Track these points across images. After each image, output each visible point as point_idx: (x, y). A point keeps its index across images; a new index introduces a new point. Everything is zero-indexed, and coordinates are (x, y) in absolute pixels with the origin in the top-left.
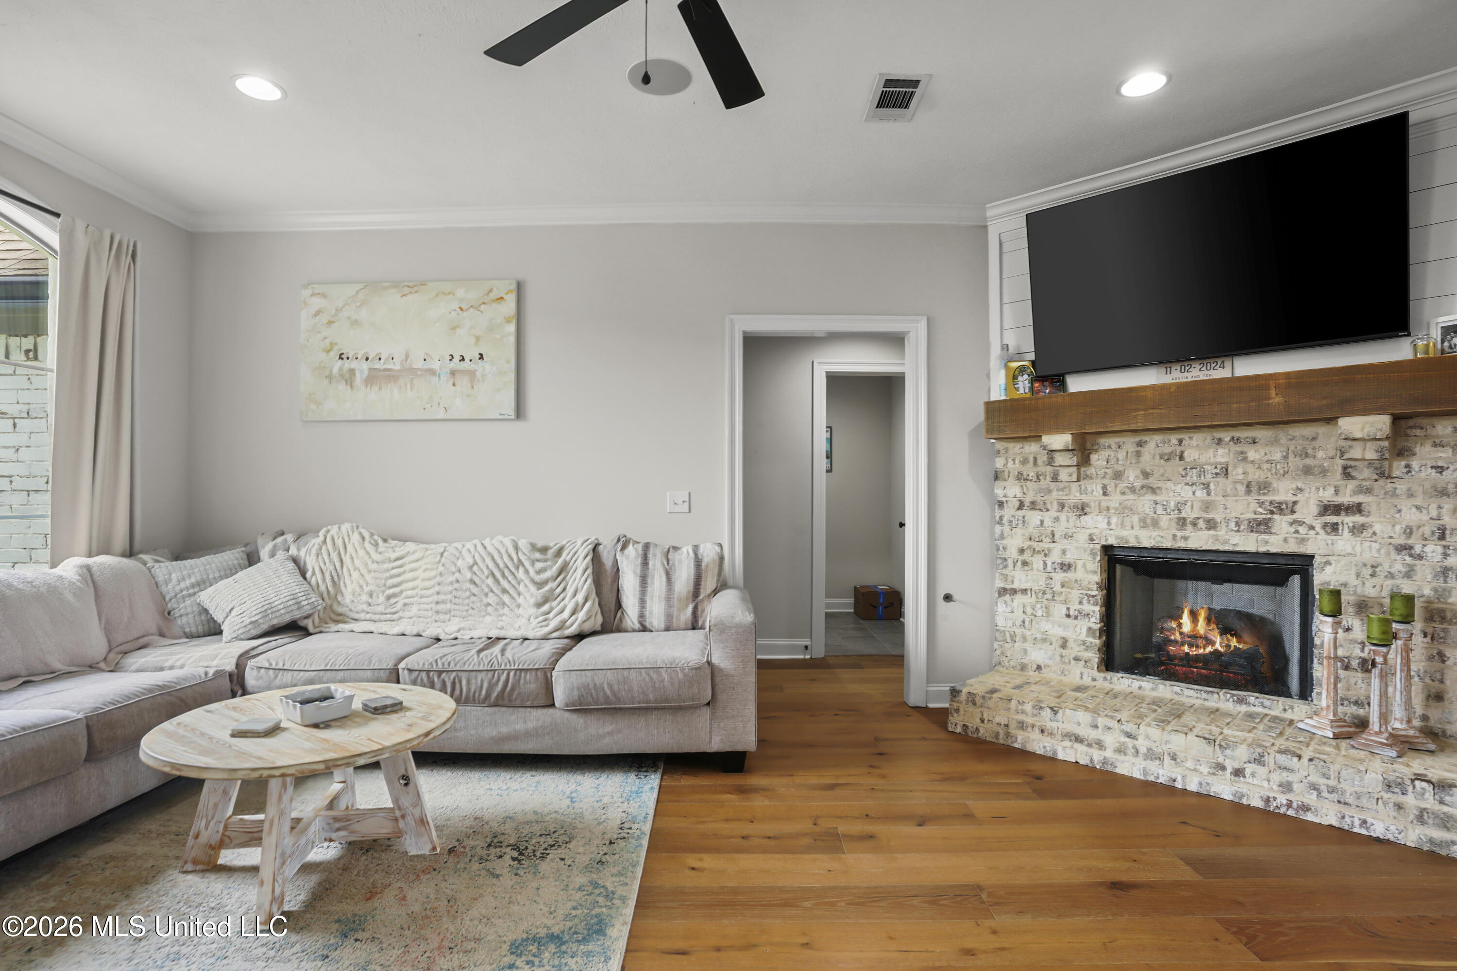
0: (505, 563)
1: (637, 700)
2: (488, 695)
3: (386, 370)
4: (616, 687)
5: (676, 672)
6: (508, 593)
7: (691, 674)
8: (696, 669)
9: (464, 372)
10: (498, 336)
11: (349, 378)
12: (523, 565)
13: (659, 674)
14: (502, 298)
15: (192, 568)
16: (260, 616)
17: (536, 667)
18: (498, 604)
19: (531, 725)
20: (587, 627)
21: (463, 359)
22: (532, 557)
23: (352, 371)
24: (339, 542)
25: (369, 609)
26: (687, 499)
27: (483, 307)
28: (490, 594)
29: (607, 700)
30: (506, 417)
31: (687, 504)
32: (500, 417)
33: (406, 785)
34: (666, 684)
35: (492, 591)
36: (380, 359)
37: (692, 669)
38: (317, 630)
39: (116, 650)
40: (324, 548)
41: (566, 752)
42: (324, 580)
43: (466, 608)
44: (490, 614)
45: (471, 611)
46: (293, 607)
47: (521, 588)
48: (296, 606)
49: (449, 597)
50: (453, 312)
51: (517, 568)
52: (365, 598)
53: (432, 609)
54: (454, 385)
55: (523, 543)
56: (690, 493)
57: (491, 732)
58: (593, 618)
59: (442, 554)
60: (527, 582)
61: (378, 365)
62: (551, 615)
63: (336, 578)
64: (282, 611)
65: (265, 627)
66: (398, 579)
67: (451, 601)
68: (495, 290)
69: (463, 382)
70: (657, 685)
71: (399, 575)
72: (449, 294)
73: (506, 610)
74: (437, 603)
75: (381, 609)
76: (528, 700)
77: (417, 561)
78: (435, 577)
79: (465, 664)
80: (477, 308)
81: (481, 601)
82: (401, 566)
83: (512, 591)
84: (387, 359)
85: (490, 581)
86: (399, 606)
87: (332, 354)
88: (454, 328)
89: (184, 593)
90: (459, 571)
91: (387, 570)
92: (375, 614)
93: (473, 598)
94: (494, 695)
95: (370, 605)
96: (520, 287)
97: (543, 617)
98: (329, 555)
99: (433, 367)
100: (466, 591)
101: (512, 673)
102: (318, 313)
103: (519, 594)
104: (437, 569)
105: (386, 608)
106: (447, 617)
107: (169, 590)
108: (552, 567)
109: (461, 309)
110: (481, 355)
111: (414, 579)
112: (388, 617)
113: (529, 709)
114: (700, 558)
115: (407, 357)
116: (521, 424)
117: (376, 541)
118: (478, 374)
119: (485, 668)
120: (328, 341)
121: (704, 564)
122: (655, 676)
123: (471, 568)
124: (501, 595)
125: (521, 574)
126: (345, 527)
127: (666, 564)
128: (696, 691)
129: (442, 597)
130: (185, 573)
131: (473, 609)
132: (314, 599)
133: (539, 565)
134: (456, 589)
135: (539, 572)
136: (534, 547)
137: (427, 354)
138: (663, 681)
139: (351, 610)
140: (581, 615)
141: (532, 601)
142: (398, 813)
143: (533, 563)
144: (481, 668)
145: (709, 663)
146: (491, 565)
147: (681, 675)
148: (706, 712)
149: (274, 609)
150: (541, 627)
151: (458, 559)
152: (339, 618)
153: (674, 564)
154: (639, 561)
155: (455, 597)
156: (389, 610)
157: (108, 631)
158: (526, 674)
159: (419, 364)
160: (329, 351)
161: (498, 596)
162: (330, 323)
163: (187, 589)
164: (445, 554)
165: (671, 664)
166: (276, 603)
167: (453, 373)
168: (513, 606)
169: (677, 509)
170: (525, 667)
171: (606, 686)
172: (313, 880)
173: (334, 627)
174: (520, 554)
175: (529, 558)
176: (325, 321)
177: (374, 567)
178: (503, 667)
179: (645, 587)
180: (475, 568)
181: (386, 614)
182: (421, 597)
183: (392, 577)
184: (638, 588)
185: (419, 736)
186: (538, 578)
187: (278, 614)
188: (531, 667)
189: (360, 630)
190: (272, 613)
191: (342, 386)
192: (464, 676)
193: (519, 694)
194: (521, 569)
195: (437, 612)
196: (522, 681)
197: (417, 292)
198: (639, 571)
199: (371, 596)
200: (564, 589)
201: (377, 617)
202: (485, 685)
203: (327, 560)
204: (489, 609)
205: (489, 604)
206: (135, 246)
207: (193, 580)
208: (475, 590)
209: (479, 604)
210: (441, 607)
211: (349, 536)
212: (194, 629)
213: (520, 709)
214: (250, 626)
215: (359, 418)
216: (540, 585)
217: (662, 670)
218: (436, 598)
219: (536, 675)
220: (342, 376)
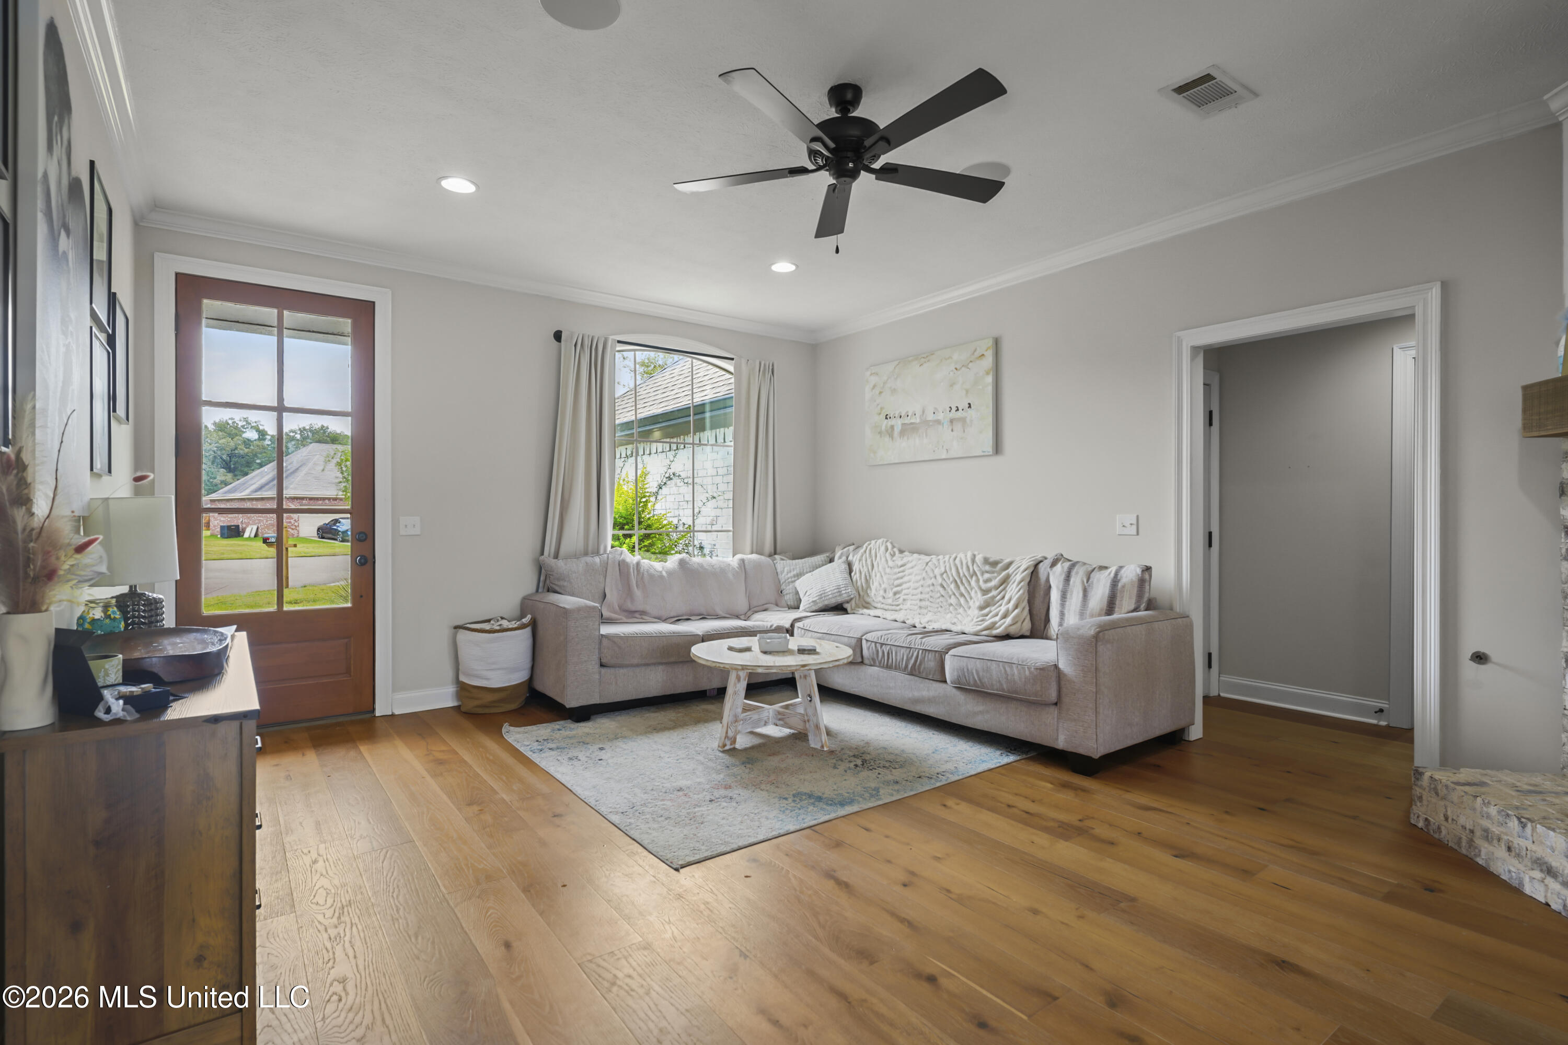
0: (964, 573)
1: (995, 687)
2: (906, 666)
3: (911, 424)
4: (981, 674)
5: (1024, 668)
6: (965, 597)
7: (1035, 673)
8: (1041, 669)
9: (959, 419)
10: (981, 387)
11: (890, 432)
12: (977, 575)
13: (1012, 668)
14: (983, 355)
15: (796, 565)
16: (817, 598)
17: (936, 649)
18: (957, 605)
19: (932, 694)
20: (1013, 630)
21: (958, 410)
22: (983, 569)
23: (892, 427)
24: (873, 552)
25: (883, 601)
26: (1134, 522)
27: (970, 364)
28: (953, 597)
29: (975, 684)
30: (986, 454)
31: (1134, 527)
32: (983, 454)
33: (810, 701)
34: (1016, 678)
35: (954, 594)
36: (908, 416)
37: (1037, 669)
38: (852, 612)
39: (753, 610)
40: (864, 556)
41: (954, 720)
42: (861, 578)
43: (937, 605)
44: (951, 612)
45: (940, 609)
46: (836, 594)
47: (973, 594)
48: (839, 594)
49: (927, 596)
50: (951, 373)
51: (972, 577)
52: (882, 592)
53: (917, 604)
54: (952, 430)
55: (979, 559)
56: (1138, 517)
57: (909, 694)
58: (1019, 623)
59: (927, 564)
60: (976, 588)
61: (907, 421)
62: (988, 618)
63: (868, 578)
64: (830, 596)
65: (820, 605)
66: (900, 581)
67: (928, 600)
68: (978, 349)
69: (958, 427)
70: (1009, 678)
71: (902, 578)
72: (949, 358)
73: (961, 610)
74: (921, 600)
75: (890, 601)
76: (930, 674)
77: (912, 568)
78: (920, 580)
79: (896, 641)
80: (966, 366)
81: (947, 601)
82: (903, 571)
83: (966, 595)
84: (912, 416)
85: (952, 586)
86: (901, 600)
87: (881, 416)
88: (951, 386)
89: (790, 580)
90: (935, 577)
91: (896, 574)
92: (887, 605)
93: (941, 599)
94: (910, 666)
95: (884, 598)
96: (997, 343)
97: (982, 618)
98: (866, 561)
99: (939, 418)
100: (937, 592)
101: (920, 652)
102: (874, 387)
103: (971, 598)
104: (922, 574)
105: (893, 601)
106: (925, 611)
107: (782, 577)
108: (996, 578)
109: (956, 369)
110: (969, 404)
111: (909, 581)
112: (894, 607)
113: (931, 682)
114: (1119, 578)
115: (923, 412)
116: (998, 459)
117: (894, 552)
118: (968, 420)
119: (906, 646)
120: (879, 407)
121: (1120, 585)
122: (1008, 669)
123: (942, 575)
124: (960, 598)
125: (973, 583)
126: (880, 541)
127: (1085, 581)
128: (1039, 689)
129: (923, 596)
130: (792, 568)
131: (941, 607)
132: (850, 590)
133: (987, 576)
134: (932, 591)
135: (986, 581)
136: (986, 561)
137: (936, 409)
138: (1013, 675)
139: (873, 601)
140: (1009, 620)
141: (977, 604)
142: (806, 718)
143: (982, 574)
144: (903, 645)
145: (1056, 666)
146: (954, 573)
147: (1027, 673)
148: (1054, 711)
149: (826, 594)
150: (977, 625)
151: (936, 567)
152: (867, 605)
153: (1092, 583)
154: (1063, 577)
155: (931, 597)
156: (895, 603)
157: (750, 597)
158: (929, 654)
159: (930, 417)
160: (880, 414)
161: (958, 598)
162: (881, 393)
163: (791, 577)
164: (929, 564)
165: (1023, 662)
166: (828, 590)
167: (952, 421)
168: (966, 607)
169: (1126, 531)
170: (929, 649)
171: (974, 672)
172: (757, 741)
173: (861, 611)
174: (975, 565)
175: (980, 570)
176: (877, 392)
177: (888, 570)
178: (916, 647)
179: (1065, 601)
180: (945, 576)
181: (893, 605)
182: (913, 595)
183: (898, 579)
184: (1059, 602)
185: (797, 665)
186: (984, 586)
187: (828, 597)
188: (932, 649)
189: (874, 615)
190: (825, 597)
191: (887, 439)
192: (894, 649)
193: (924, 668)
194: (974, 578)
195: (920, 607)
196: (926, 659)
197: (928, 361)
198: (1061, 587)
199: (885, 591)
200: (1003, 598)
201: (886, 607)
202: (905, 658)
203: (864, 564)
204: (951, 608)
205: (951, 605)
206: (773, 365)
207: (795, 572)
208: (943, 592)
209: (945, 604)
210: (923, 604)
211: (879, 548)
212: (792, 603)
213: (926, 680)
214: (812, 604)
215: (897, 461)
216: (985, 592)
217: (1014, 665)
218: (920, 596)
219: (935, 655)
220: (887, 431)
